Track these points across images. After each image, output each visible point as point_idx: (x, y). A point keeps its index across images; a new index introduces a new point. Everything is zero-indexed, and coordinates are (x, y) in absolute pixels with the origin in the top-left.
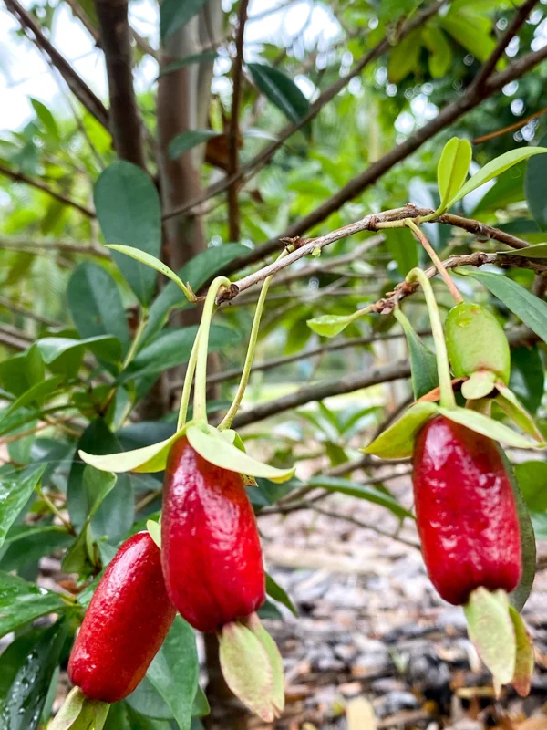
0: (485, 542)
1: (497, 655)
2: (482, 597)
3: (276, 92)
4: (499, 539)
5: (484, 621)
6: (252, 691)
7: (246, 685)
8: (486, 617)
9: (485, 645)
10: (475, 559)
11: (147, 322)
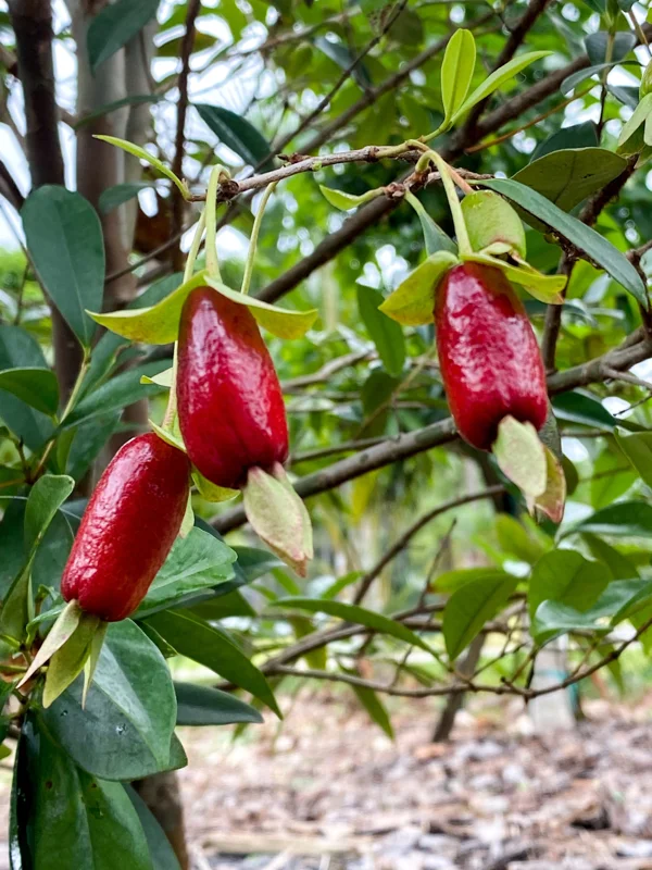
0: (511, 372)
1: (528, 473)
2: (511, 424)
3: (230, 134)
4: (524, 371)
5: (514, 445)
6: (282, 532)
7: (275, 526)
8: (514, 441)
9: (516, 467)
10: (502, 389)
11: (89, 365)
